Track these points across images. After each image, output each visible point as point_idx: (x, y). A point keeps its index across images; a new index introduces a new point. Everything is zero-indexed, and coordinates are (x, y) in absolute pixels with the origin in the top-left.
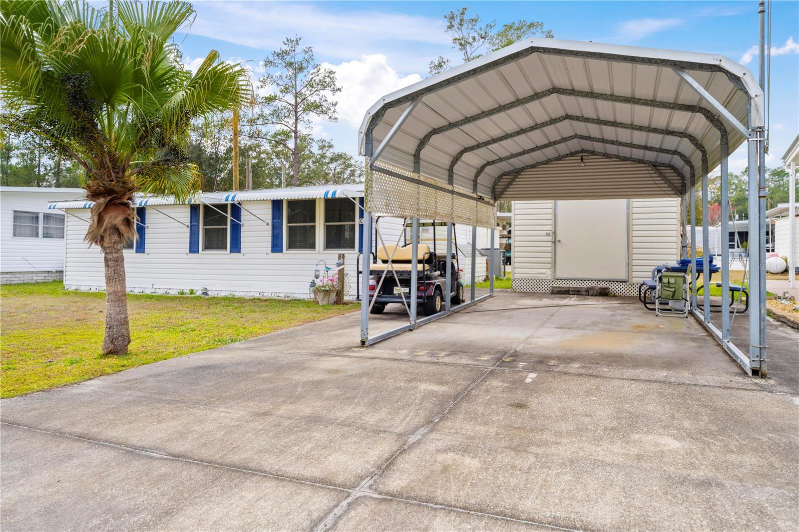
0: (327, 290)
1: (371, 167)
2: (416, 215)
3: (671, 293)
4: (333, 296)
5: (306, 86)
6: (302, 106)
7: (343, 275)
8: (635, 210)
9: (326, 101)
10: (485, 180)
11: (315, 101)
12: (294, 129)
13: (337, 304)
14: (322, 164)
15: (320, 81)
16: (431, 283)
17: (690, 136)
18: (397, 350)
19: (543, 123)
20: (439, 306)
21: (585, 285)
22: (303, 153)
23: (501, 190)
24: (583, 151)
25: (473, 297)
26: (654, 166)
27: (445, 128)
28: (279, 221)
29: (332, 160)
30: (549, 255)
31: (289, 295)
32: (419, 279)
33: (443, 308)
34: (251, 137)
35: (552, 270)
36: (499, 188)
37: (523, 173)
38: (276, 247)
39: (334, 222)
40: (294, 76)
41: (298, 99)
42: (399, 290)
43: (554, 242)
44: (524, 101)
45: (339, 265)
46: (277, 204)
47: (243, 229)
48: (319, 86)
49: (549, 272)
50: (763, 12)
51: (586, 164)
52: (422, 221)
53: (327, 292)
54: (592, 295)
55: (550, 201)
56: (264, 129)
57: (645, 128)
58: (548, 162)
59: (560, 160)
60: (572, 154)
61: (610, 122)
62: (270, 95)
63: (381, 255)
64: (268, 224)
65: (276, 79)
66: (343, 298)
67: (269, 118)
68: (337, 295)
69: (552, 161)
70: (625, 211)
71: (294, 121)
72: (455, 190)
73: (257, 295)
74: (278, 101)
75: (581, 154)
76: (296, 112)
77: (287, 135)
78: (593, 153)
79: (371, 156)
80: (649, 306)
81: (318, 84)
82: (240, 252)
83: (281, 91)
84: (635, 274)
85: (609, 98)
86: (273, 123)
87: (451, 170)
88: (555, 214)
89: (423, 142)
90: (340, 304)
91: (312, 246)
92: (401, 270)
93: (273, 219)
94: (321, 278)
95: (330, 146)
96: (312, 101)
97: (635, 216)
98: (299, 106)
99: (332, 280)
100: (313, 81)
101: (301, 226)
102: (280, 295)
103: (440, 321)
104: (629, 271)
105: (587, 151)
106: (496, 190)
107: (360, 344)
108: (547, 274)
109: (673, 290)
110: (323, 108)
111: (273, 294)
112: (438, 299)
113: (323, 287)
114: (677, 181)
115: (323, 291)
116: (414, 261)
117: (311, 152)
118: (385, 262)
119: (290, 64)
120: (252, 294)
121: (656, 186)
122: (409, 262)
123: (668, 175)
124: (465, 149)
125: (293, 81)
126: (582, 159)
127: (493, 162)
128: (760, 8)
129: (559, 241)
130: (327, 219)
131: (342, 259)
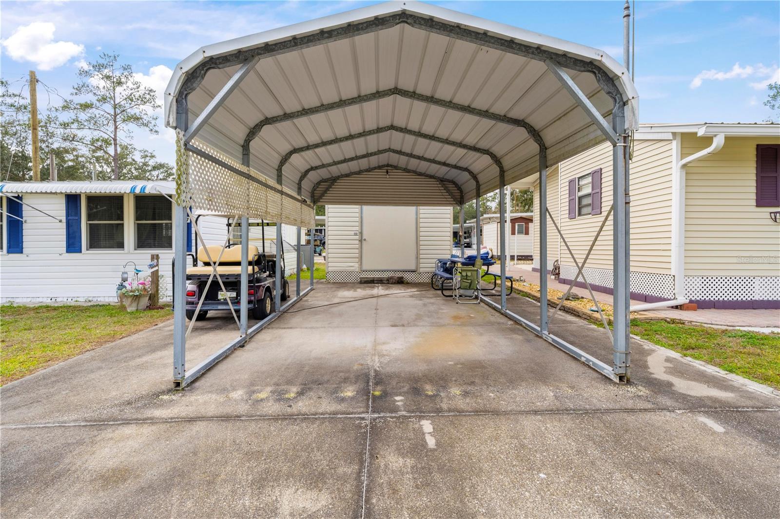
0: (137, 296)
1: (185, 145)
2: (246, 214)
3: (468, 284)
4: (145, 301)
5: (126, 99)
6: (122, 117)
7: (157, 277)
8: (421, 216)
9: (147, 114)
10: (307, 185)
11: (135, 114)
12: (113, 137)
13: (150, 309)
14: (145, 171)
15: (140, 96)
16: (260, 286)
17: (492, 153)
18: (228, 391)
19: (370, 131)
20: (269, 308)
21: (385, 275)
22: (125, 160)
23: (319, 195)
24: (388, 165)
25: (298, 294)
26: (442, 181)
27: (278, 118)
28: (76, 218)
29: (155, 168)
30: (357, 251)
31: (90, 299)
32: (250, 282)
33: (273, 310)
34: (65, 140)
35: (359, 263)
36: (317, 193)
37: (338, 181)
38: (73, 245)
39: (146, 220)
40: (112, 88)
41: (117, 110)
42: (225, 295)
43: (361, 241)
44: (365, 98)
45: (151, 266)
46: (72, 200)
47: (25, 226)
48: (139, 101)
49: (357, 265)
50: (628, 16)
51: (391, 176)
52: (251, 221)
53: (137, 298)
54: (392, 284)
55: (357, 206)
56: (80, 134)
57: (457, 143)
58: (359, 172)
59: (369, 171)
60: (380, 167)
61: (428, 135)
62: (86, 103)
63: (202, 257)
64: (60, 221)
65: (93, 89)
66: (158, 302)
67: (86, 124)
68: (150, 299)
69: (363, 172)
70: (414, 216)
71: (113, 129)
72: (284, 190)
73: (48, 302)
74: (94, 109)
75: (386, 168)
76: (115, 122)
77: (106, 142)
78: (396, 167)
79: (186, 129)
80: (447, 293)
81: (138, 100)
82: (22, 252)
83: (98, 100)
84: (422, 265)
85: (448, 104)
86: (90, 128)
87: (279, 170)
88: (362, 217)
89: (253, 132)
90: (154, 309)
91: (121, 245)
92: (227, 273)
93: (68, 215)
94: (130, 280)
95: (152, 157)
96: (132, 113)
97: (421, 220)
98: (118, 117)
99: (143, 284)
100: (133, 96)
101: (105, 224)
102: (78, 299)
103: (272, 325)
104: (418, 263)
105: (391, 166)
106: (315, 195)
107: (173, 386)
108: (355, 266)
109: (470, 281)
110: (144, 120)
111: (70, 300)
112: (268, 301)
113: (131, 291)
114: (457, 194)
115: (131, 296)
116: (244, 263)
117: (134, 160)
118: (207, 264)
119: (108, 77)
120: (40, 300)
121: (443, 197)
122: (238, 264)
123: (451, 188)
124: (294, 150)
125: (111, 93)
126: (387, 172)
127: (316, 168)
128: (626, 13)
129: (365, 240)
130: (138, 217)
131: (156, 261)
